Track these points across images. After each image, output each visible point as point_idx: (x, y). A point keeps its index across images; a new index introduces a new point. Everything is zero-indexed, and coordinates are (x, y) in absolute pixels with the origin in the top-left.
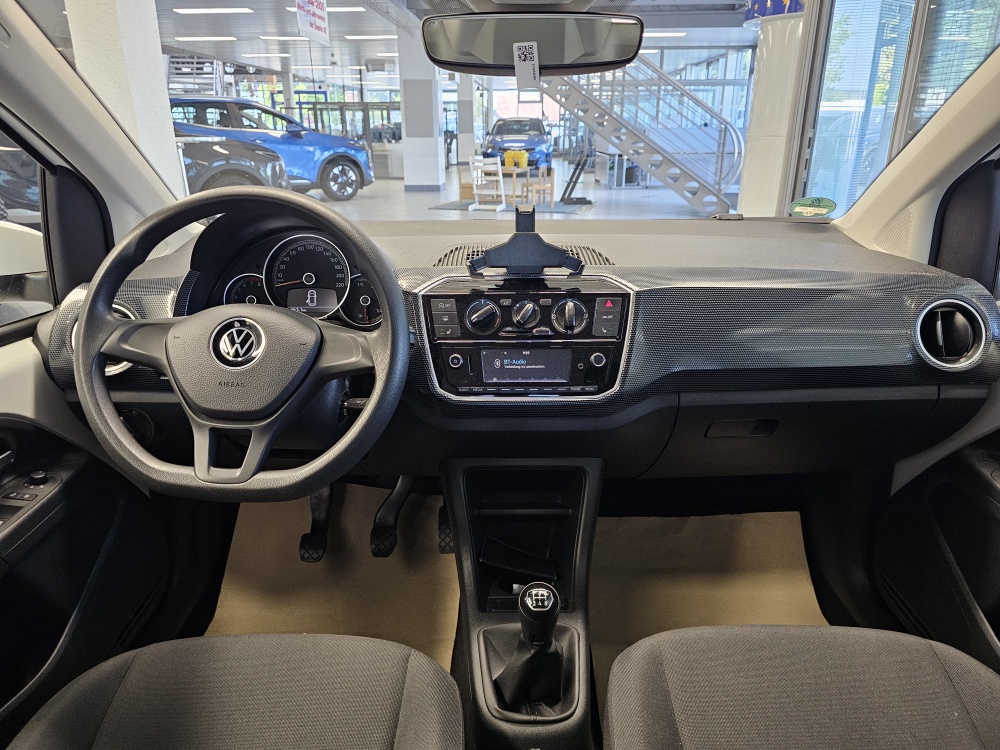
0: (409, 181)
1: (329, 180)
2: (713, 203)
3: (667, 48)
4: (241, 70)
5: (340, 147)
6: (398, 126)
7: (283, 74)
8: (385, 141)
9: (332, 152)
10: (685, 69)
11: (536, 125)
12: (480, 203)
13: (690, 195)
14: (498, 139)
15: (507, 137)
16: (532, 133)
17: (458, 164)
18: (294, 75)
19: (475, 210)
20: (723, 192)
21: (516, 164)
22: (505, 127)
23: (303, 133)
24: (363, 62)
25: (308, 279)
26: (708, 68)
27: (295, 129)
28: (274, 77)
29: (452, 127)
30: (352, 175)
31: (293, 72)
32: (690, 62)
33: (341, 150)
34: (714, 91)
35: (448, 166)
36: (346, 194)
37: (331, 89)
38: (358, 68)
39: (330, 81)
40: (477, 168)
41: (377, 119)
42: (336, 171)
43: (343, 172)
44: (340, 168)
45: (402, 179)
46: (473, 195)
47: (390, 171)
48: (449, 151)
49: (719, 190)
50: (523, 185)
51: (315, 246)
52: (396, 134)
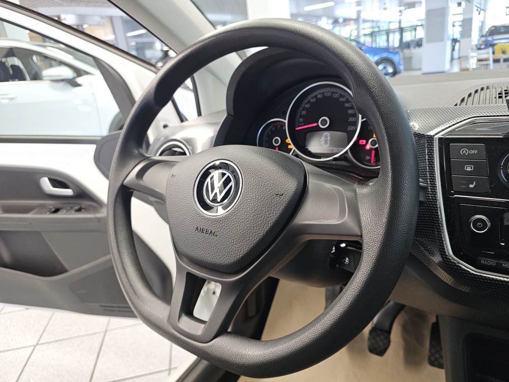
0: (425, 70)
4: (336, 22)
6: (421, 40)
7: (357, 20)
8: (412, 48)
14: (490, 38)
15: (496, 37)
17: (459, 58)
18: (363, 19)
21: (503, 53)
22: (495, 31)
25: (323, 123)
28: (352, 22)
29: (457, 36)
31: (362, 17)
33: (385, 55)
35: (452, 59)
37: (382, 24)
39: (383, 20)
40: (473, 57)
41: (408, 37)
45: (421, 69)
47: (413, 66)
48: (453, 50)
51: (333, 93)
52: (419, 44)
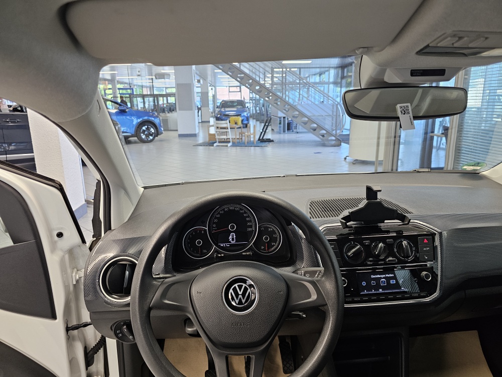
0: (181, 132)
1: (140, 133)
2: (334, 140)
3: (302, 68)
5: (145, 116)
6: (173, 105)
7: (112, 81)
8: (167, 112)
9: (141, 119)
10: (309, 76)
11: (241, 103)
12: (219, 142)
13: (321, 137)
14: (223, 110)
15: (227, 109)
16: (239, 107)
17: (202, 122)
18: (118, 81)
19: (217, 146)
20: (338, 135)
21: (236, 123)
22: (225, 104)
23: (127, 110)
24: (154, 74)
25: (231, 228)
26: (320, 76)
27: (122, 108)
28: (107, 82)
30: (152, 130)
31: (117, 80)
32: (311, 74)
33: (146, 118)
34: (324, 87)
36: (149, 139)
37: (136, 87)
38: (151, 77)
39: (135, 83)
42: (144, 128)
43: (148, 129)
44: (146, 127)
45: (177, 130)
46: (216, 139)
47: (169, 127)
48: (198, 115)
49: (336, 134)
50: (240, 133)
51: (235, 207)
52: (172, 109)
